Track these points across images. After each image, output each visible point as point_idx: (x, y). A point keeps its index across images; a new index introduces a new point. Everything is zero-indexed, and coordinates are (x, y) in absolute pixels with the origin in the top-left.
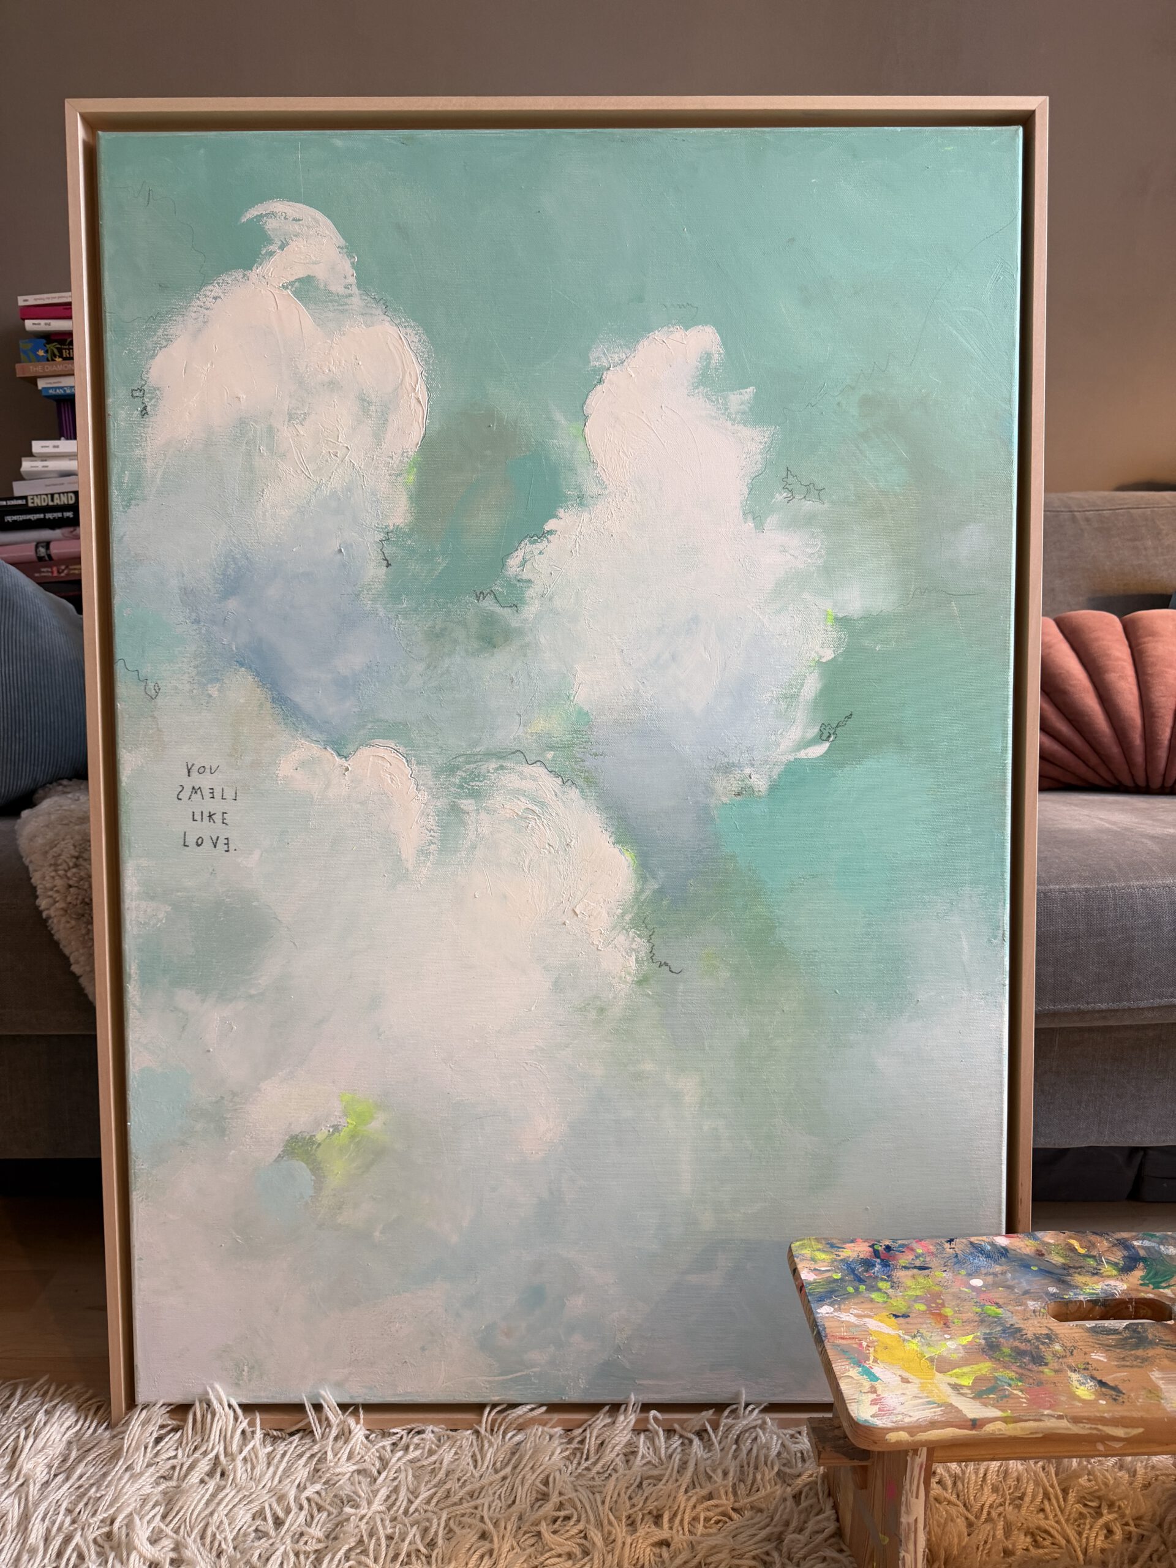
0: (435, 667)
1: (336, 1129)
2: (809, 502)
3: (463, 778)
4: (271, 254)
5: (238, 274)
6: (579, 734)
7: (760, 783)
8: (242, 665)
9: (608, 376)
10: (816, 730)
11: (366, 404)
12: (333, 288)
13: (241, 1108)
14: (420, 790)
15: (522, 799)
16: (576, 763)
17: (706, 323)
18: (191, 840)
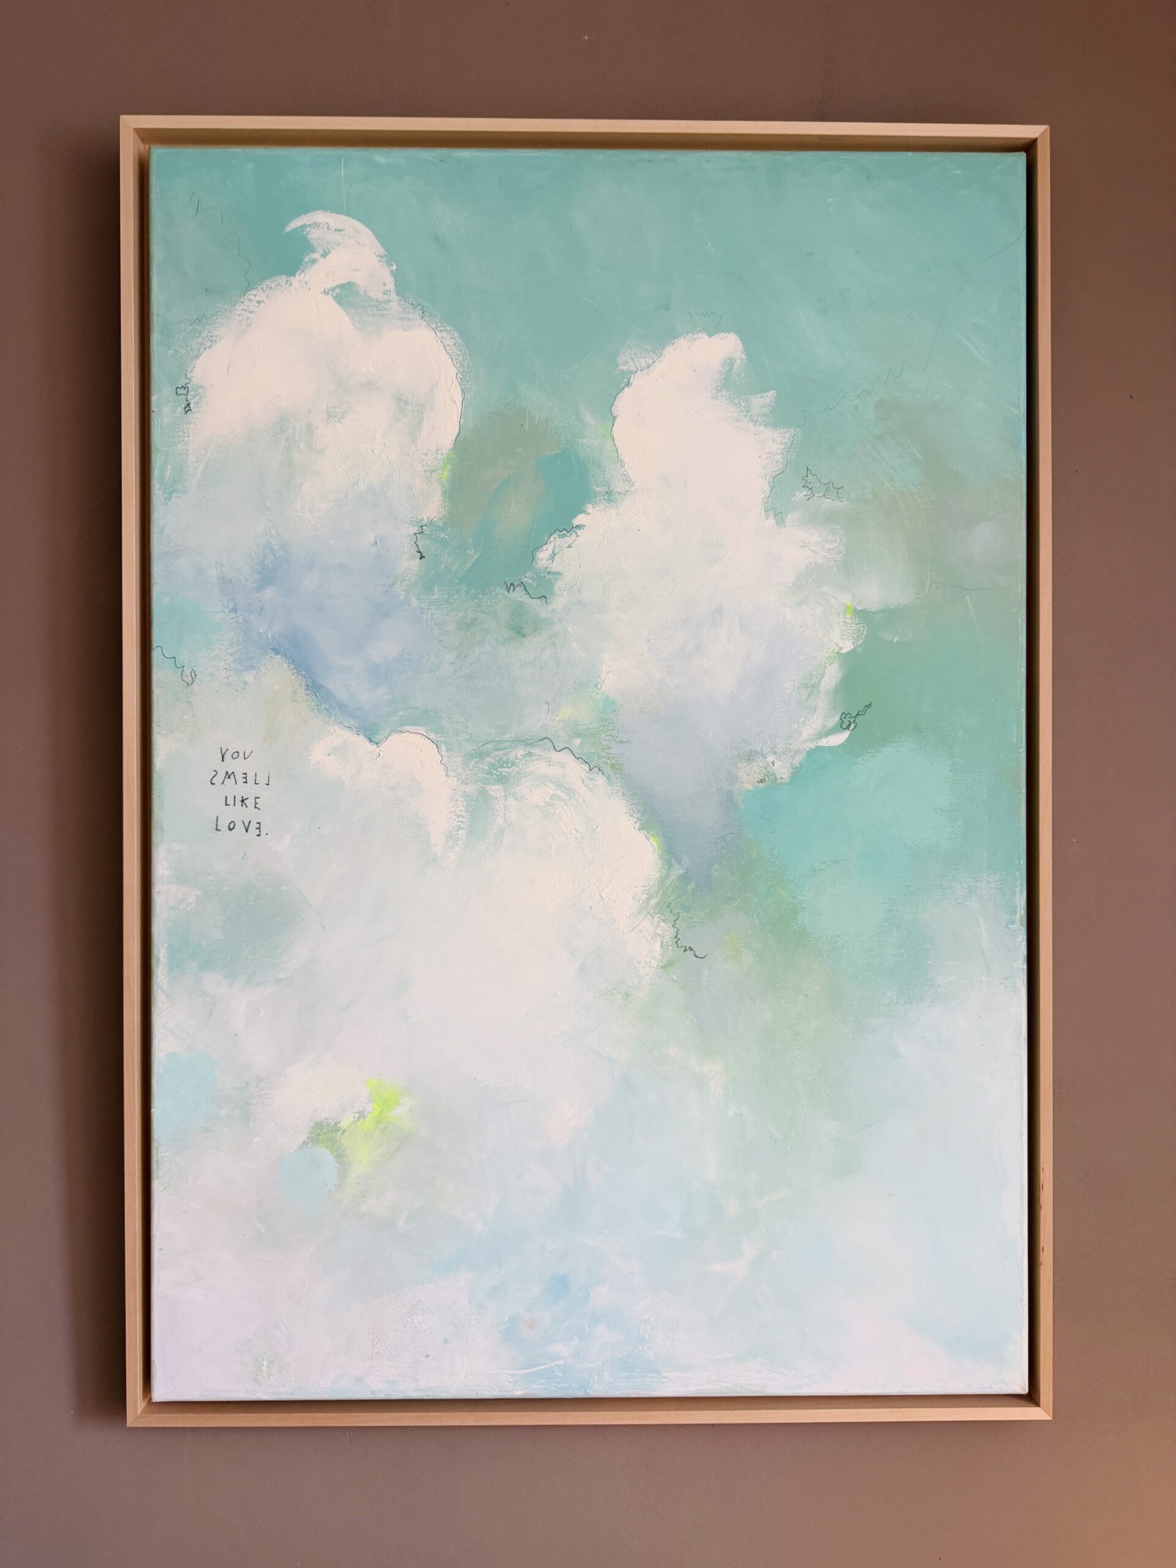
0: (466, 656)
1: (362, 1115)
2: (829, 500)
3: (491, 764)
4: (314, 261)
5: (283, 279)
6: (606, 721)
7: (782, 770)
8: (277, 652)
9: (636, 380)
10: (837, 719)
11: (402, 404)
12: (372, 294)
13: (266, 1094)
14: (449, 776)
15: (550, 785)
16: (603, 750)
17: (727, 331)
18: (223, 825)
